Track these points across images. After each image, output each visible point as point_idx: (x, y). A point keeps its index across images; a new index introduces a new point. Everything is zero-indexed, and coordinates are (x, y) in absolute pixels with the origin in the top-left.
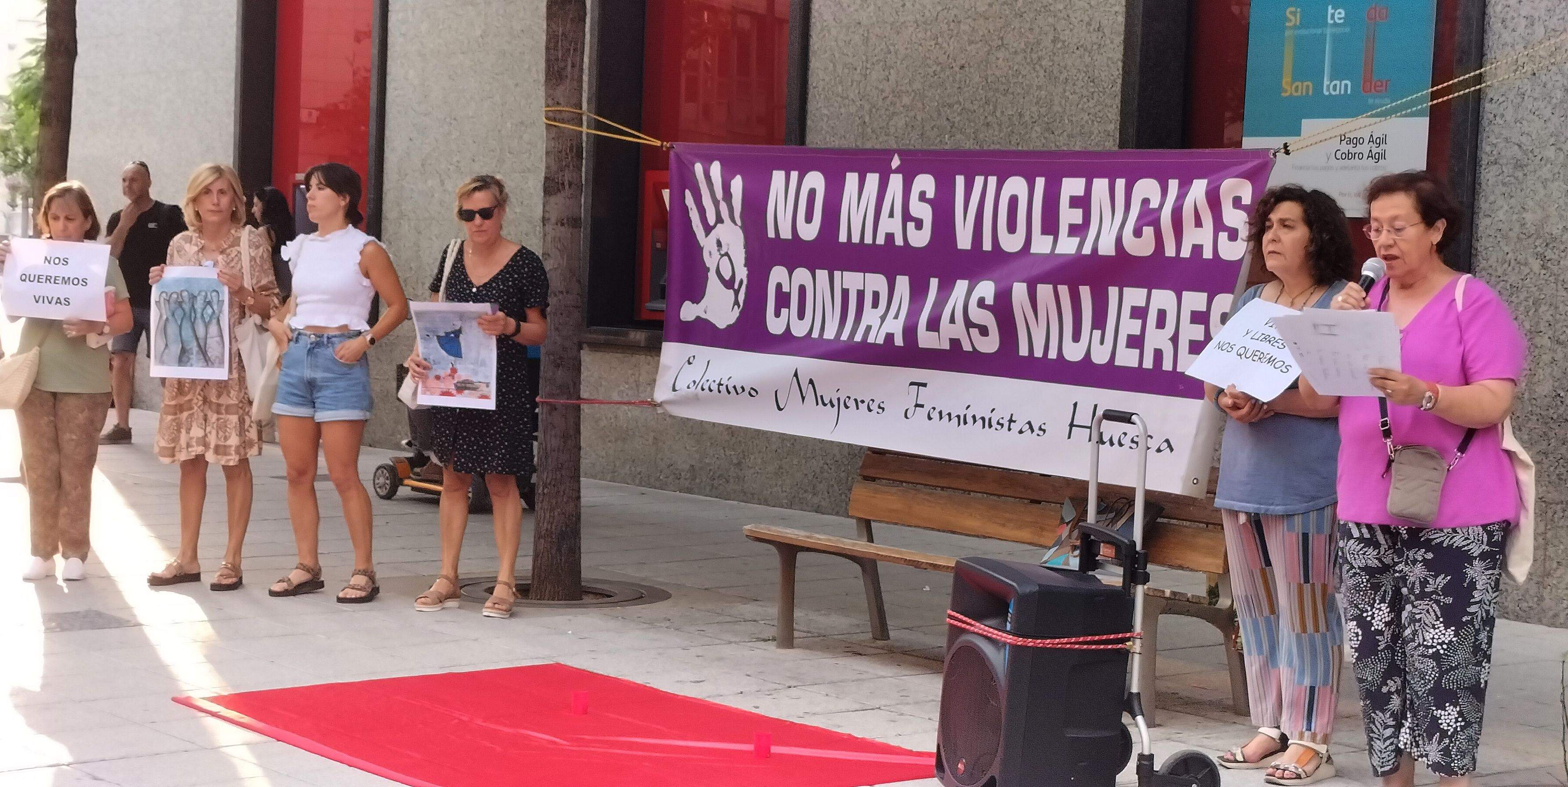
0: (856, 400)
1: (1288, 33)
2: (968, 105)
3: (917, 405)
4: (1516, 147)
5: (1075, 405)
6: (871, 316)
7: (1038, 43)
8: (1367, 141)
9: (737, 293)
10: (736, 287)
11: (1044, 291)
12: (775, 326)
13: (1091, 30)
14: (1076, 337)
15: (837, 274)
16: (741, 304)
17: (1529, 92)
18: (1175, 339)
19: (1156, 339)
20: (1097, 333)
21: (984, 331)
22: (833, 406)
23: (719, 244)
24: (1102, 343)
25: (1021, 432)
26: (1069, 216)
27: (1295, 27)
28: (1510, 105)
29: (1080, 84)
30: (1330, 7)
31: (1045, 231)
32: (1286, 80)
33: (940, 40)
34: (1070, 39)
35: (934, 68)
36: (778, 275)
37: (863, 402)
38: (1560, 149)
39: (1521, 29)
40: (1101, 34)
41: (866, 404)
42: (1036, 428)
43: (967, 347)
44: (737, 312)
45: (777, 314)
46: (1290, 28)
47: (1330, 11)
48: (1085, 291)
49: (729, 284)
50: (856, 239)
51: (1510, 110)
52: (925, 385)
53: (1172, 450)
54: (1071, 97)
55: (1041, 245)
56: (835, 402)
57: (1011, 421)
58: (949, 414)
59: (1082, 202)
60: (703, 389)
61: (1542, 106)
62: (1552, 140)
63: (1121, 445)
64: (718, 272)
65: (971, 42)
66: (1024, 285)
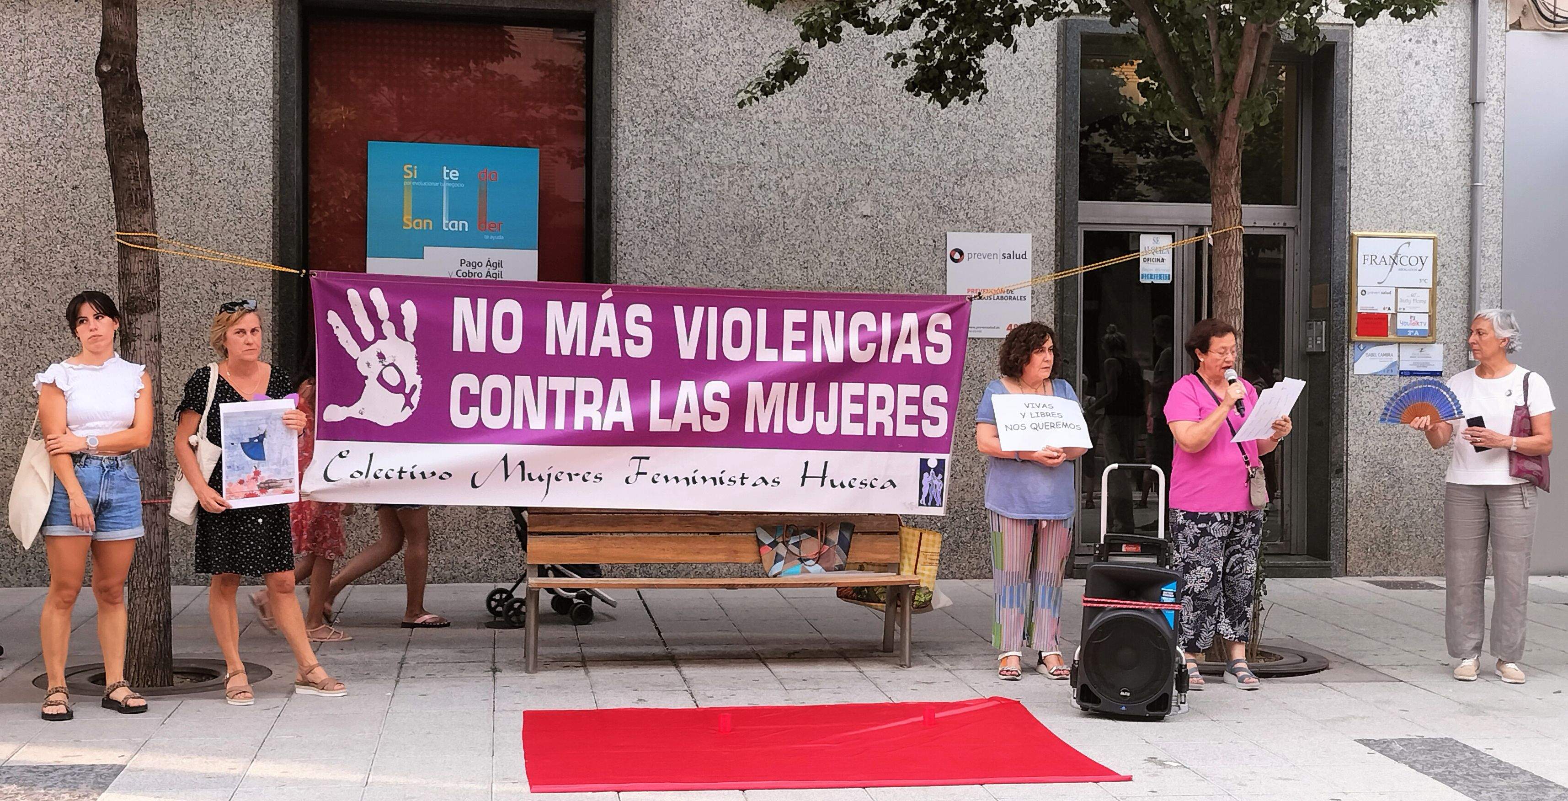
0: (570, 475)
1: (406, 183)
2: (83, 220)
3: (638, 473)
4: (643, 275)
5: (807, 463)
6: (582, 411)
7: (172, 174)
8: (484, 264)
9: (408, 397)
10: (407, 391)
11: (778, 388)
12: (461, 420)
13: (235, 167)
14: (800, 416)
15: (542, 380)
16: (416, 406)
17: (650, 240)
18: (894, 416)
19: (875, 416)
20: (820, 415)
21: (716, 416)
22: (541, 479)
23: (381, 356)
24: (826, 419)
25: (755, 485)
26: (790, 335)
27: (413, 179)
28: (636, 248)
29: (225, 210)
30: (445, 168)
31: (768, 346)
32: (407, 218)
33: (43, 162)
34: (210, 174)
35: (37, 186)
36: (463, 381)
37: (577, 475)
38: (676, 277)
39: (641, 199)
40: (246, 172)
41: (581, 477)
42: (770, 481)
43: (696, 428)
44: (408, 412)
45: (464, 411)
46: (408, 180)
47: (445, 171)
48: (811, 387)
49: (399, 389)
50: (566, 351)
51: (637, 251)
52: (647, 458)
53: (894, 486)
54: (214, 220)
55: (765, 355)
56: (545, 478)
57: (743, 478)
58: (676, 478)
59: (807, 327)
60: (376, 476)
61: (661, 249)
62: (669, 272)
63: (851, 486)
64: (380, 379)
65: (84, 168)
66: (760, 385)
